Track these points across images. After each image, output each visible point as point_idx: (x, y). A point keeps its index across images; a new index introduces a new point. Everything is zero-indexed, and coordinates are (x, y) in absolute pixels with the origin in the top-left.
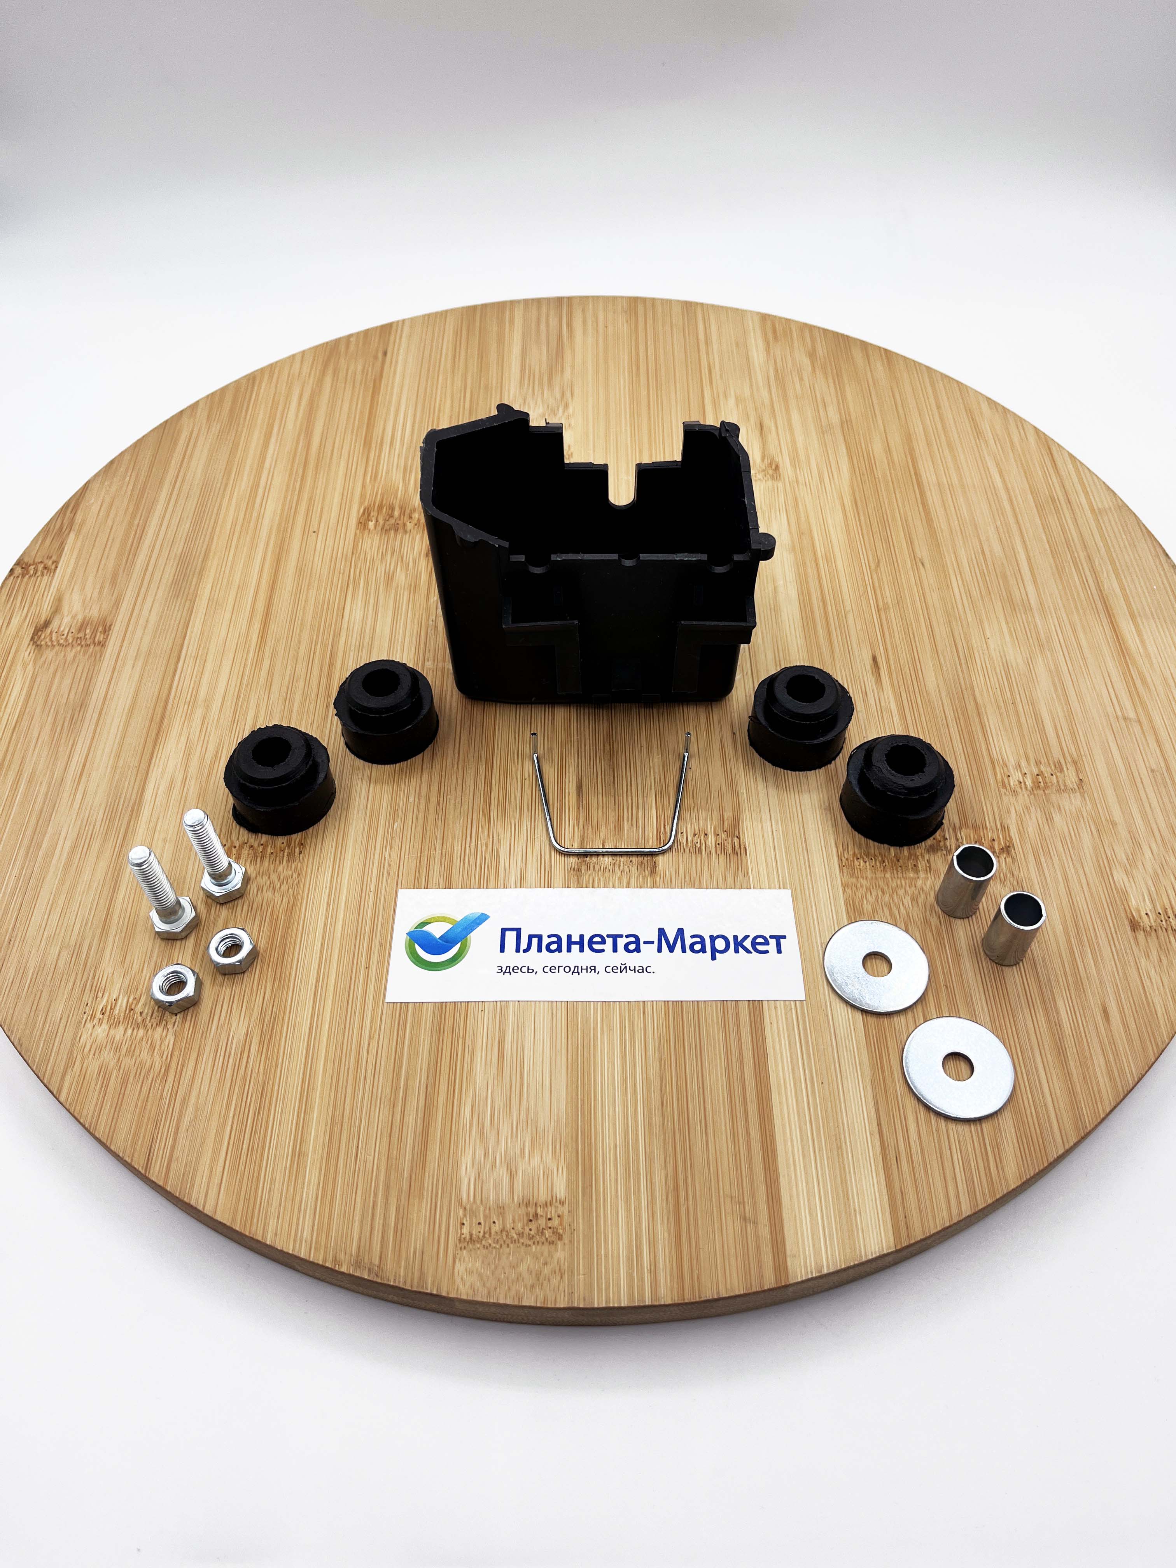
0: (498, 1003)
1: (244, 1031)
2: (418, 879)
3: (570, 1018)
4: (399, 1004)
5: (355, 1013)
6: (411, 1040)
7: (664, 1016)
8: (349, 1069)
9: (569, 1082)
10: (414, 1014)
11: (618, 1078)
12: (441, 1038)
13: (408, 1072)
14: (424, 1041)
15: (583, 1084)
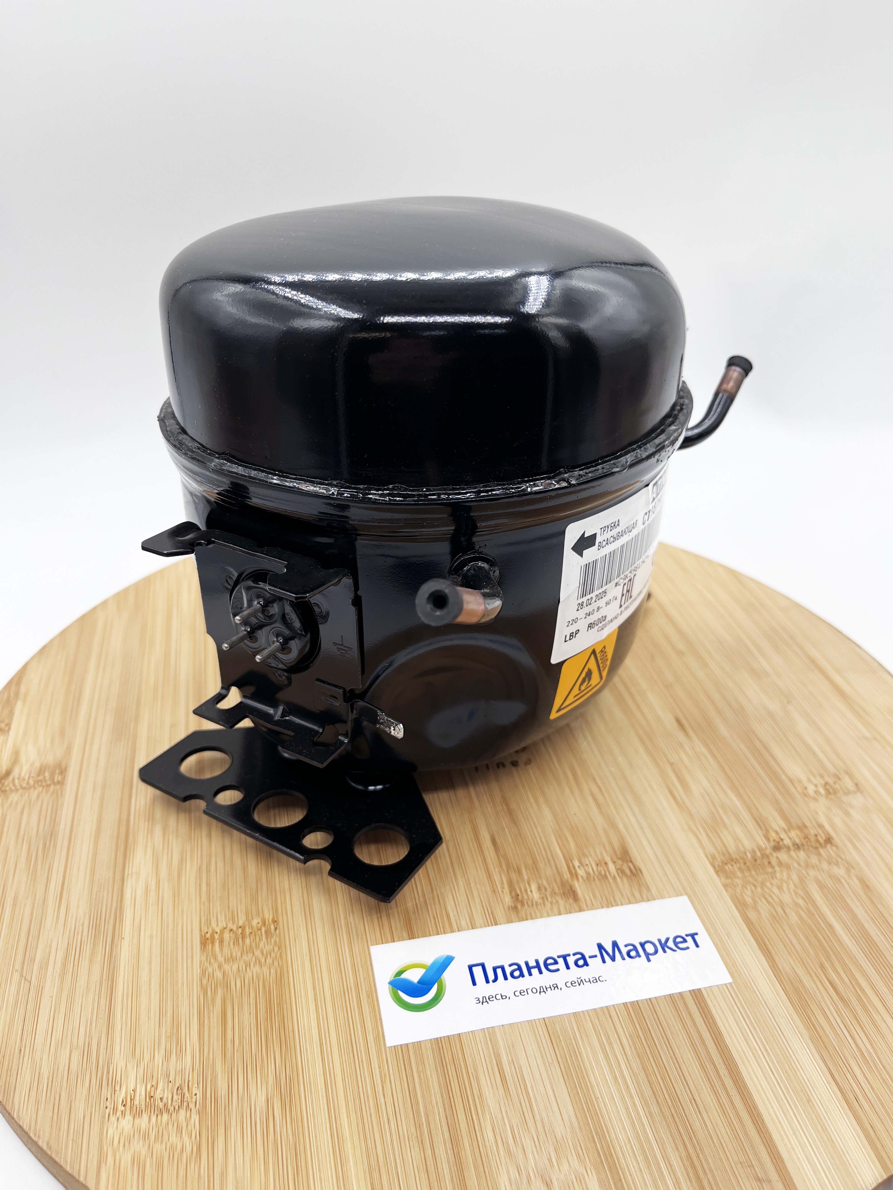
0: (486, 1030)
1: (264, 1098)
2: (384, 934)
3: (551, 1032)
4: (399, 1047)
5: (362, 1061)
6: (420, 1077)
7: (627, 1016)
8: (371, 1115)
9: (570, 1090)
10: (415, 1053)
11: (609, 1077)
12: (446, 1071)
13: (425, 1107)
14: (431, 1076)
15: (581, 1088)
